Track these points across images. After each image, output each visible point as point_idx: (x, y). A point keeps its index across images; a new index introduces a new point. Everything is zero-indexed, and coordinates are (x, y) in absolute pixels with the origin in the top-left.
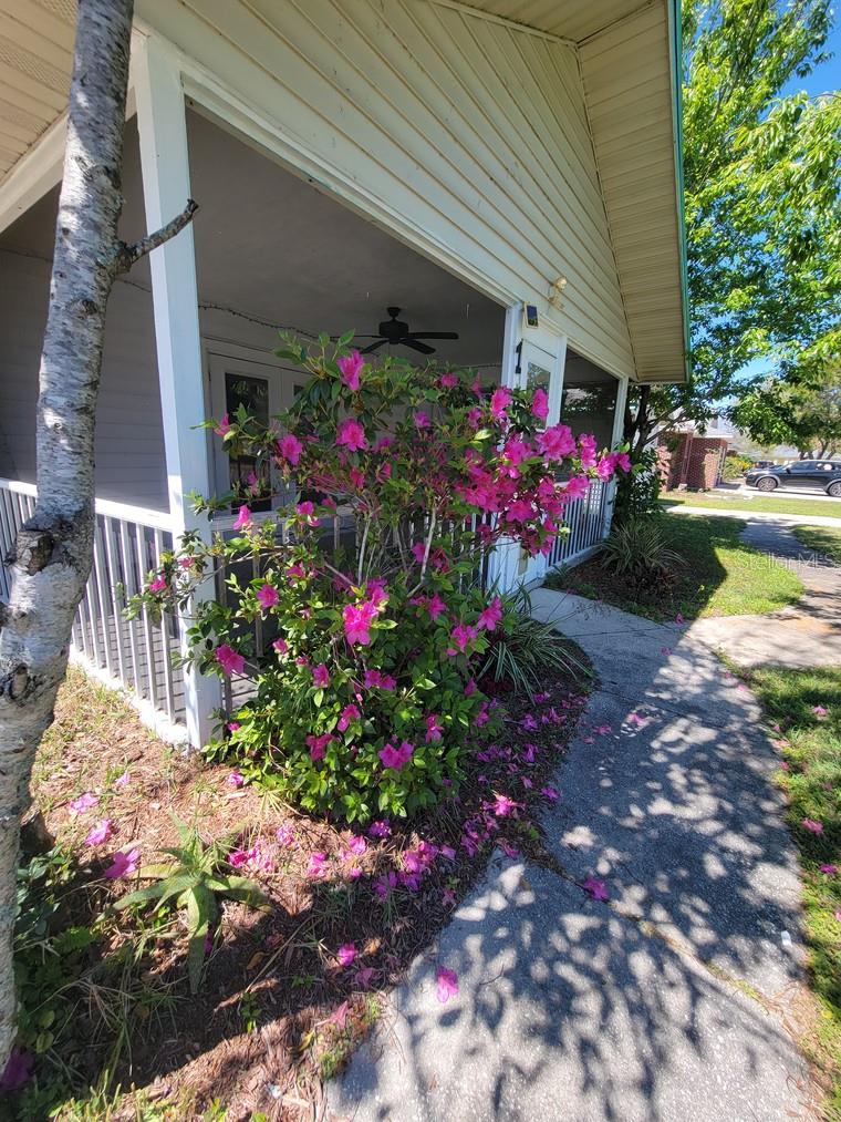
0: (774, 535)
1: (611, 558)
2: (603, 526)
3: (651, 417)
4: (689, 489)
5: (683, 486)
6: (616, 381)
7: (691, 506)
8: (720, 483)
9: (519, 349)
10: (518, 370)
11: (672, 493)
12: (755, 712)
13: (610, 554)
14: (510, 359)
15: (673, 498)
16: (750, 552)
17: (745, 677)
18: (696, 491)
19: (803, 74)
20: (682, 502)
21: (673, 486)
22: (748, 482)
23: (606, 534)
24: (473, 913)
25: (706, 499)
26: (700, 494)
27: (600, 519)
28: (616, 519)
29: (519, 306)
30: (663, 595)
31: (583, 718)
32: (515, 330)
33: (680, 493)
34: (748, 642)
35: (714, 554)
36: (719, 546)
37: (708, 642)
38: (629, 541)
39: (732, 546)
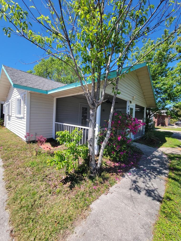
0: (179, 135)
1: (145, 138)
2: (143, 132)
3: (151, 113)
4: (162, 126)
5: (160, 125)
6: (144, 108)
7: (162, 129)
8: (169, 124)
9: (129, 106)
10: (129, 109)
11: (158, 126)
12: (167, 158)
13: (145, 137)
14: (127, 108)
15: (158, 128)
16: (172, 138)
17: (166, 155)
18: (163, 126)
19: (172, 62)
20: (160, 128)
21: (158, 125)
22: (176, 125)
23: (144, 134)
24: (131, 170)
25: (165, 128)
26: (164, 127)
27: (143, 131)
28: (146, 131)
29: (129, 101)
30: (154, 143)
31: (142, 157)
32: (128, 104)
33: (160, 126)
34: (168, 151)
35: (165, 138)
36: (166, 137)
37: (161, 150)
38: (148, 135)
39: (169, 137)
